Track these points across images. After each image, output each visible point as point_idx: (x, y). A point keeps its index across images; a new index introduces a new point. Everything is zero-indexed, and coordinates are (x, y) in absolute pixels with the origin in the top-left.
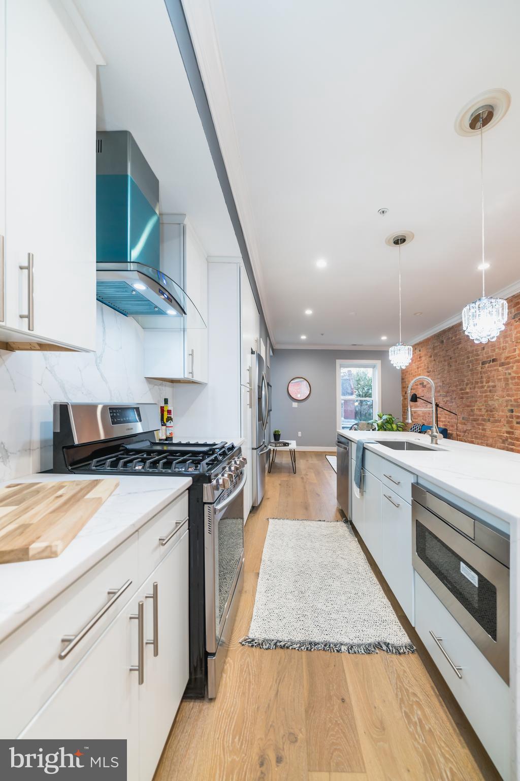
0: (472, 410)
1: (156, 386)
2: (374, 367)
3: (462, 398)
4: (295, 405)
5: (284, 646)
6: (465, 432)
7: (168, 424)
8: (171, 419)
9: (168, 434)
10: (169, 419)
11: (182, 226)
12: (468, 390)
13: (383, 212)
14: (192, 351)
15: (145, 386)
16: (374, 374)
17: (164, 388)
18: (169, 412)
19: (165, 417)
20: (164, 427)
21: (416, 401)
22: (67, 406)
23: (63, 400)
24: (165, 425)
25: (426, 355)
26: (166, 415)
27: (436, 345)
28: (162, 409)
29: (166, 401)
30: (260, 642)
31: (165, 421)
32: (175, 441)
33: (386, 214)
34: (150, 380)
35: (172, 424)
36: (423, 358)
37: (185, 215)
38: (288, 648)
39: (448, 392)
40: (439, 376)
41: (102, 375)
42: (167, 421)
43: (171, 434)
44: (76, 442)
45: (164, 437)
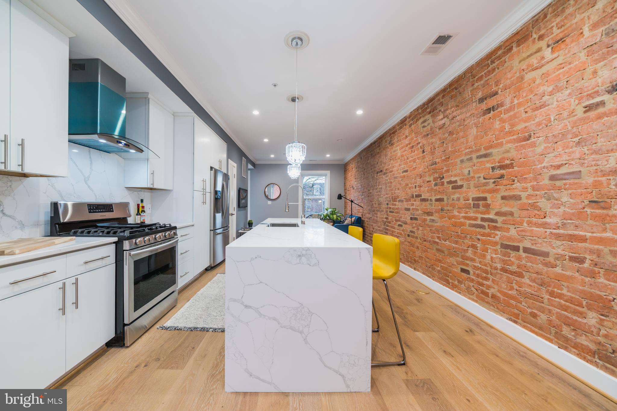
0: (373, 204)
1: (134, 192)
2: (326, 175)
3: (369, 196)
4: (270, 202)
5: (179, 329)
6: (369, 219)
7: (142, 214)
8: (144, 212)
9: (142, 220)
10: (143, 211)
11: (147, 99)
12: (371, 191)
13: (275, 85)
14: (153, 171)
15: (126, 192)
16: (325, 181)
17: (142, 193)
18: (143, 207)
19: (140, 210)
20: (139, 216)
21: (341, 199)
22: (57, 203)
23: (55, 200)
24: (140, 215)
25: (355, 167)
26: (141, 209)
27: (359, 160)
28: (138, 205)
29: (142, 201)
30: (167, 327)
31: (140, 212)
32: (146, 223)
33: (277, 87)
34: (128, 188)
35: (144, 214)
36: (354, 169)
37: (148, 93)
38: (181, 330)
39: (363, 193)
40: (360, 182)
41: (89, 187)
42: (141, 213)
43: (144, 220)
44: (62, 221)
45: (139, 222)
